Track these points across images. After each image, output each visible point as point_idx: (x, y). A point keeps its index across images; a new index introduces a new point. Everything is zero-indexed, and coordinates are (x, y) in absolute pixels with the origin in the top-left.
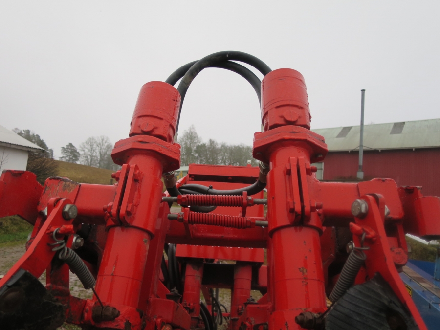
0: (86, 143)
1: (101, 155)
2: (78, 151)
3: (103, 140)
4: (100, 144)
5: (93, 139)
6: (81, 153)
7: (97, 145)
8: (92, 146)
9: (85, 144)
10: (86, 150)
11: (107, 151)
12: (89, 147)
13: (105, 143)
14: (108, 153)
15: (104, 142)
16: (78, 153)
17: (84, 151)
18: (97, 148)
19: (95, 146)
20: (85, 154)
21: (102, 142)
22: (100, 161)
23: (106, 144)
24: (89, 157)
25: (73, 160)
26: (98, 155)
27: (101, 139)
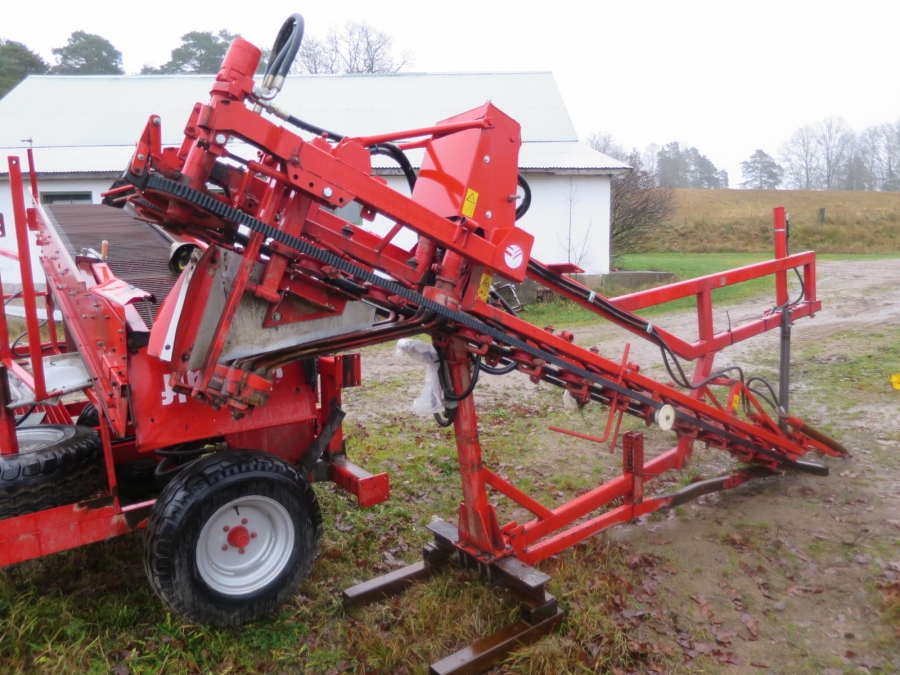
0: (793, 142)
1: (829, 162)
2: (777, 162)
3: (830, 127)
4: (824, 137)
5: (807, 130)
6: (785, 165)
7: (819, 142)
8: (806, 145)
9: (791, 145)
10: (794, 158)
11: (843, 149)
12: (801, 150)
13: (837, 132)
14: (845, 153)
15: (833, 130)
16: (779, 167)
17: (789, 160)
18: (819, 147)
19: (813, 145)
20: (792, 168)
21: (829, 131)
22: (828, 177)
23: (839, 135)
24: (803, 173)
25: (771, 185)
26: (823, 162)
27: (824, 126)
